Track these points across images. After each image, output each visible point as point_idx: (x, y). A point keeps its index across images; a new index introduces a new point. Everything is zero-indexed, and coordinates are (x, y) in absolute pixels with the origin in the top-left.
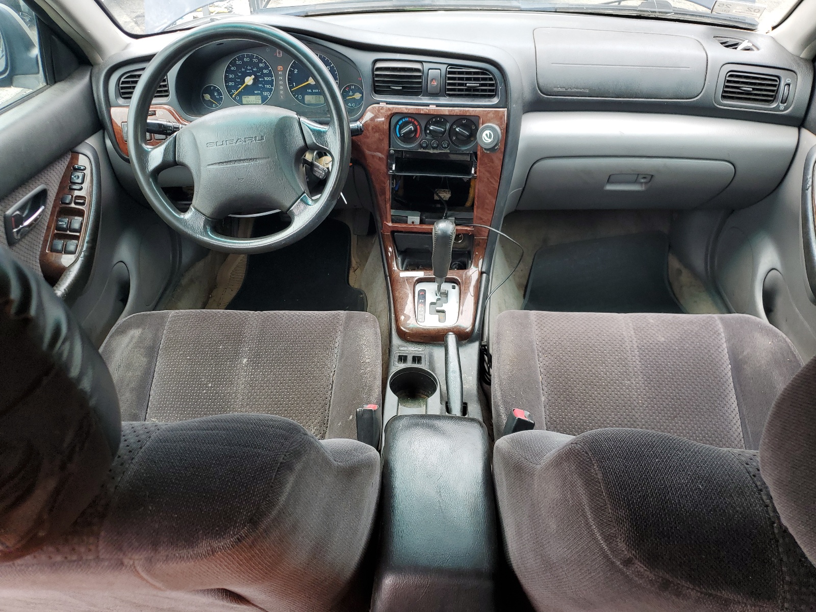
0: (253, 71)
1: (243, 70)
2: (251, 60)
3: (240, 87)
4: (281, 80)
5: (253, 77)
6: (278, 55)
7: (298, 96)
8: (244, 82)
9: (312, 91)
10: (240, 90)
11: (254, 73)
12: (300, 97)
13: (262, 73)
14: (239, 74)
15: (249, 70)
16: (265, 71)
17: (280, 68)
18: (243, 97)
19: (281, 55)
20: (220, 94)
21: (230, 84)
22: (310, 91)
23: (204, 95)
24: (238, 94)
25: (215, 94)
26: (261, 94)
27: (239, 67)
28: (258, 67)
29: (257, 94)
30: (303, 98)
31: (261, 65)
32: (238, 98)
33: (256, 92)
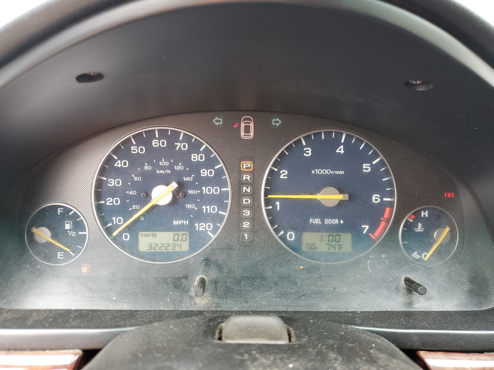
0: (172, 170)
1: (147, 168)
2: (171, 145)
3: (136, 211)
4: (246, 195)
5: (174, 185)
6: (242, 133)
7: (285, 234)
8: (148, 197)
9: (323, 221)
10: (135, 217)
11: (178, 177)
12: (291, 236)
13: (198, 177)
14: (136, 179)
15: (164, 168)
16: (205, 173)
17: (246, 165)
18: (141, 234)
19: (252, 134)
20: (78, 225)
21: (109, 201)
22: (317, 221)
23: (35, 230)
24: (129, 229)
25: (67, 227)
26: (190, 229)
27: (135, 160)
28: (188, 162)
29: (180, 228)
30: (299, 238)
31: (195, 157)
32: (126, 238)
33: (175, 223)
